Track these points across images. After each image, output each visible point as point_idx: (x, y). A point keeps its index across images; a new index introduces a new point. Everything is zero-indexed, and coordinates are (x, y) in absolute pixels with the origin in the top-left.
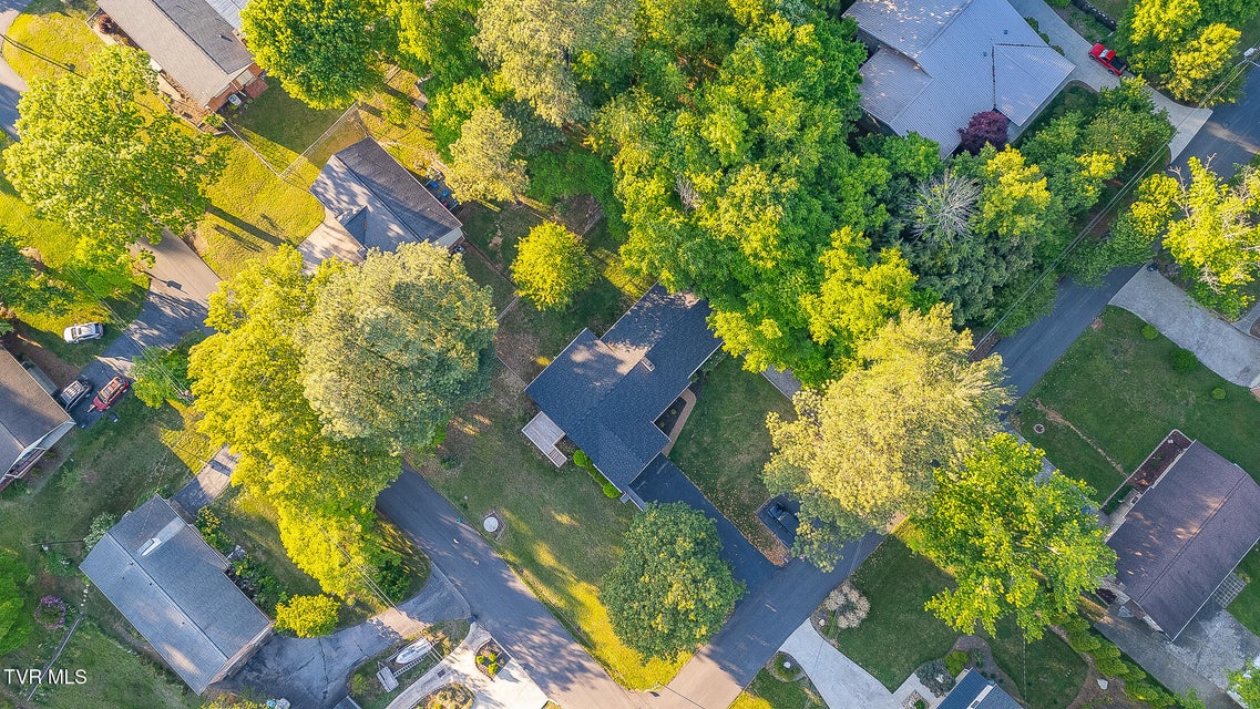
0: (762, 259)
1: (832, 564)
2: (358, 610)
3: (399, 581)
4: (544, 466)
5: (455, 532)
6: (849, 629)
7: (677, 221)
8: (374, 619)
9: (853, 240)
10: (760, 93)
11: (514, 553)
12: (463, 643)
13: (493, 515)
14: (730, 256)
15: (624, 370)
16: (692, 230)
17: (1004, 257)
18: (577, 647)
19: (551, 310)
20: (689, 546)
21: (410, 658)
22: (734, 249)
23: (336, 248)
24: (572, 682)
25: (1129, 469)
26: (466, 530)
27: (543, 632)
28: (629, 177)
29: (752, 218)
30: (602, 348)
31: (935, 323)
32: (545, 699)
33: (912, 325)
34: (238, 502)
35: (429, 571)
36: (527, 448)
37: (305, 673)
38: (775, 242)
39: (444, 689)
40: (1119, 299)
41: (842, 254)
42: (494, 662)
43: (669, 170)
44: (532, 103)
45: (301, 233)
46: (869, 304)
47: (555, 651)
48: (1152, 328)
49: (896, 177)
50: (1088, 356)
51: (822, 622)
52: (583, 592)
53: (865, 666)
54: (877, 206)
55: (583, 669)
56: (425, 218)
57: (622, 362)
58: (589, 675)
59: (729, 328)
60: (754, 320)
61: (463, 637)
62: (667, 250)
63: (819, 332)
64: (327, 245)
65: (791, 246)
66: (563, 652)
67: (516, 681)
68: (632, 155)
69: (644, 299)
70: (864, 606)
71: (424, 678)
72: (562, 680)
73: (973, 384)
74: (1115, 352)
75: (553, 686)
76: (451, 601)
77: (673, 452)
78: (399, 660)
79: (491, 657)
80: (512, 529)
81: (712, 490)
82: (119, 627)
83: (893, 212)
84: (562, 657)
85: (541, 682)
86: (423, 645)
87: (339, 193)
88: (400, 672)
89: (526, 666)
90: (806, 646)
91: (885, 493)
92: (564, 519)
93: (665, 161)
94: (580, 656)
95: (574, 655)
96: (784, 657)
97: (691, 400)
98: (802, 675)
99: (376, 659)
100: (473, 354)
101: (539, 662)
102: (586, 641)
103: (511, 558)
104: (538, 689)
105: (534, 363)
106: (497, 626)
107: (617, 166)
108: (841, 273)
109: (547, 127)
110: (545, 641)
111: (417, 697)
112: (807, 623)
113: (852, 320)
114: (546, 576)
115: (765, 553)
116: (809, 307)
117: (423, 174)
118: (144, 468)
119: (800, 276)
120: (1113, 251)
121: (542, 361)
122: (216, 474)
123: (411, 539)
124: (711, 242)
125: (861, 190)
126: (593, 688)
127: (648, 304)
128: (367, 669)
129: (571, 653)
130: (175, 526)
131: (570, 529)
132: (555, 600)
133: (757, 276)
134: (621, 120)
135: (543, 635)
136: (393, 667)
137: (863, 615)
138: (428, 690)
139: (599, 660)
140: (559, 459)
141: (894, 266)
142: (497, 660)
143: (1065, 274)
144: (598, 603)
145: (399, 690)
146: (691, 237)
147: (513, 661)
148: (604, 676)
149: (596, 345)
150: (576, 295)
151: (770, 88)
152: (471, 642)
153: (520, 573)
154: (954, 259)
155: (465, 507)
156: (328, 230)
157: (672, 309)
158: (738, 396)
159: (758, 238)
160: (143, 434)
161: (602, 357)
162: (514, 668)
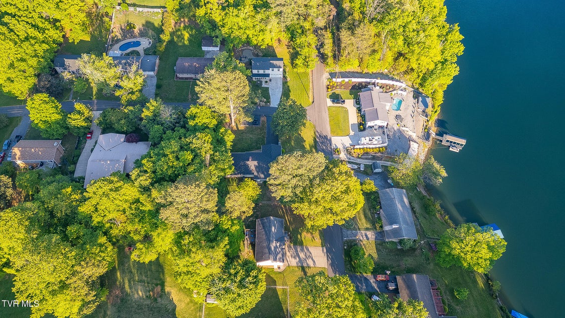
6: (265, 99)
12: (340, 159)
15: (256, 163)
18: (318, 140)
21: (354, 166)
23: (292, 256)
24: (324, 135)
25: (191, 82)
32: (332, 137)
34: (369, 226)
39: (351, 155)
45: (297, 269)
51: (268, 103)
53: (269, 93)
55: (320, 136)
57: (255, 165)
58: (320, 134)
66: (321, 141)
67: (335, 144)
71: (354, 161)
72: (326, 137)
75: (329, 138)
79: (336, 152)
85: (330, 140)
87: (278, 253)
88: (358, 166)
89: (331, 145)
94: (318, 138)
99: (362, 172)
101: (328, 144)
104: (332, 140)
110: (323, 146)
111: (358, 159)
112: (270, 106)
117: (252, 251)
118: (387, 254)
122: (369, 236)
126: (321, 131)
128: (365, 173)
130: (387, 228)
136: (359, 168)
138: (355, 158)
139: (315, 134)
141: (190, 112)
142: (336, 150)
147: (333, 148)
148: (317, 131)
152: (338, 157)
156: (289, 262)
160: (381, 262)
161: (258, 172)
162: (333, 146)
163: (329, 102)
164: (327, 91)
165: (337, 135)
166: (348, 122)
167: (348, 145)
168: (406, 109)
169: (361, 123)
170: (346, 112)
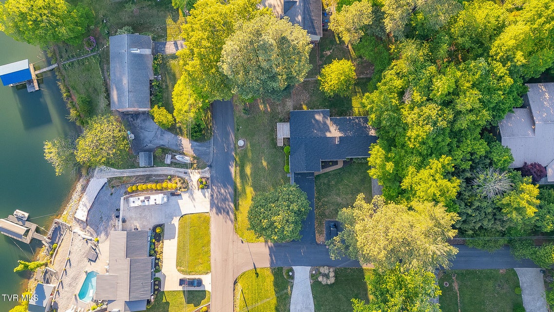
0: (411, 141)
1: (335, 258)
2: (178, 130)
3: (198, 133)
4: (274, 141)
5: (228, 134)
6: (320, 283)
7: (395, 102)
8: (180, 137)
9: (448, 164)
10: (468, 85)
11: (240, 158)
12: (200, 170)
13: (244, 141)
14: (401, 130)
15: (328, 135)
16: (397, 109)
17: (495, 219)
18: (232, 205)
19: (323, 93)
20: (296, 209)
21: (180, 159)
22: (404, 129)
23: (275, 7)
24: (221, 214)
26: (232, 137)
27: (227, 191)
28: (393, 72)
29: (420, 124)
30: (328, 122)
31: (448, 218)
32: (208, 210)
33: (440, 211)
34: (172, 62)
35: (210, 139)
36: (274, 130)
37: (146, 133)
38: (420, 140)
39: (182, 178)
40: (519, 271)
41: (440, 165)
42: (204, 185)
43: (409, 82)
44: (386, 15)
46: (432, 190)
47: (225, 200)
48: (521, 290)
49: (486, 157)
50: (489, 278)
51: (314, 272)
52: (249, 190)
53: (315, 298)
54: (469, 160)
55: (228, 213)
56: (312, 23)
57: (330, 132)
58: (228, 217)
59: (376, 154)
60: (388, 159)
61: (202, 169)
62: (382, 109)
63: (406, 184)
64: (272, 3)
65: (424, 147)
66: (227, 203)
67: (205, 197)
68: (402, 65)
69: (357, 118)
70: (332, 280)
71: (179, 169)
72: (219, 210)
73: (440, 249)
74: (499, 286)
75: (214, 210)
76: (208, 154)
77: (318, 176)
78: (176, 157)
79: (204, 183)
80: (246, 151)
81: (319, 199)
82: (105, 67)
83: (472, 168)
84: (225, 204)
85: (212, 204)
86: (188, 159)
88: (174, 160)
89: (212, 196)
90: (302, 274)
91: (375, 253)
92: (265, 164)
93: (411, 78)
94: (231, 209)
95: (229, 207)
96: (292, 270)
97: (340, 165)
98: (292, 281)
99: (170, 150)
100: (286, 83)
101: (217, 198)
102: (237, 206)
103: (237, 159)
104: (209, 205)
105: (301, 105)
106: (215, 175)
107: (393, 64)
108: (432, 171)
109: (383, 29)
110: (225, 194)
111: (172, 173)
112: (309, 268)
113: (420, 190)
114: (243, 176)
115: (317, 235)
116: (410, 172)
117: (325, 7)
118: (154, 24)
119: (418, 159)
120: (535, 253)
121: (305, 107)
122: (173, 47)
123: (213, 124)
124: (399, 120)
125: (469, 150)
126: (226, 222)
127: (357, 121)
128: (165, 150)
129: (229, 205)
130: (148, 51)
131: (263, 168)
132: (239, 185)
133: (403, 146)
134: (410, 50)
135: (225, 192)
136: (173, 157)
137: (329, 283)
138: (177, 174)
139: (235, 215)
140: (280, 144)
141: (453, 186)
142: (205, 185)
143: (510, 245)
144: (251, 198)
145: (169, 165)
146: (394, 111)
147: (209, 190)
148: (232, 222)
149: (327, 118)
150: (337, 95)
151: (473, 86)
152: (202, 172)
153: (236, 166)
154: (477, 204)
155: (238, 130)
157: (363, 130)
158: (357, 179)
159: (417, 133)
160: (163, 12)
161: (325, 124)
162: (208, 193)
163: (207, 282)
164: (208, 307)
165: (199, 215)
166: (179, 242)
167: (185, 196)
168: (75, 278)
169: (158, 241)
170: (179, 264)
